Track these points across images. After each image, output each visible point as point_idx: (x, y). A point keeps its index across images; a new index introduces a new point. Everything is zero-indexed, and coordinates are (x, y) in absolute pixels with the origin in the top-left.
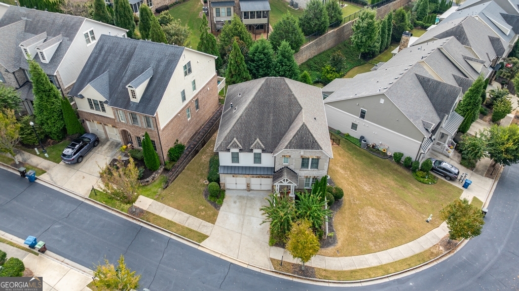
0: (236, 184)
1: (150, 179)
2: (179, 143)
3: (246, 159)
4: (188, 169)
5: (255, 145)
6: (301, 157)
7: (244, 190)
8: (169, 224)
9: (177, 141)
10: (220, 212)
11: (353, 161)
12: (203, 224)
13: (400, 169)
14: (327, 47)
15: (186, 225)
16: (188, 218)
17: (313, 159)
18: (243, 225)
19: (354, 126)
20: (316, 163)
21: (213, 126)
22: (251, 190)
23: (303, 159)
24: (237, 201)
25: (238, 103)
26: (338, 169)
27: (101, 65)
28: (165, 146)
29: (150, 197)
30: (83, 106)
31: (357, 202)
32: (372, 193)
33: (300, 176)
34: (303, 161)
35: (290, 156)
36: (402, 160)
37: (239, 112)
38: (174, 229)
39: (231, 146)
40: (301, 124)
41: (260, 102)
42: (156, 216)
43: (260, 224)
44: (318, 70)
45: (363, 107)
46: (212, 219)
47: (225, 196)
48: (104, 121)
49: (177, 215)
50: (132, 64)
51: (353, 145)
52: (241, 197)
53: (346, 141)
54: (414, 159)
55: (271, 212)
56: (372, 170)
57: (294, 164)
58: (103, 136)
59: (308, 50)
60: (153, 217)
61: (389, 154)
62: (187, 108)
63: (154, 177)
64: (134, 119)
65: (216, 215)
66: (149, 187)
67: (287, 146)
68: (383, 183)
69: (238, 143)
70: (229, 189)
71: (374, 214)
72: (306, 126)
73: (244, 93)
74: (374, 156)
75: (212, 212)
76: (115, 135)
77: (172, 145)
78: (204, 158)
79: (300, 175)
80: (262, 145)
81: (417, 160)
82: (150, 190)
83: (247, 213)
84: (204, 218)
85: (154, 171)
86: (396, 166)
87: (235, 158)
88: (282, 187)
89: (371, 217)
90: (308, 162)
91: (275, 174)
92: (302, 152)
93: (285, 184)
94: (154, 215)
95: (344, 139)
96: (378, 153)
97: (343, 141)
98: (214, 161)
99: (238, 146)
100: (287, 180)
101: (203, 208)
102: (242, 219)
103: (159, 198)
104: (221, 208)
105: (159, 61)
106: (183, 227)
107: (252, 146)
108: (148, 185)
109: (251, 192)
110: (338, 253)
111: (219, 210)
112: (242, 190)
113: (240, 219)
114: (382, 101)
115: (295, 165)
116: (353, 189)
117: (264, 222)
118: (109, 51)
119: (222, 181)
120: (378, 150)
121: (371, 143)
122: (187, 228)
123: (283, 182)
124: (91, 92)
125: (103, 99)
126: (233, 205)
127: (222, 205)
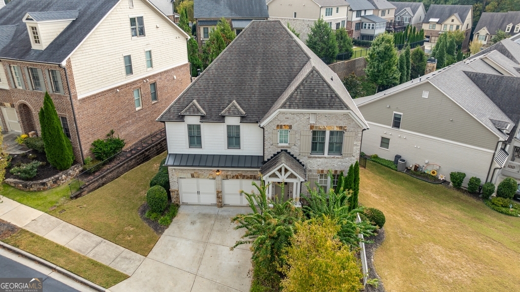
0: (198, 193)
1: (49, 181)
2: (115, 136)
4: (125, 178)
5: (230, 109)
6: (312, 127)
7: (212, 205)
8: (56, 252)
9: (112, 132)
10: (162, 237)
11: (389, 186)
12: (123, 255)
13: (464, 197)
15: (90, 256)
16: (98, 244)
17: (332, 133)
18: (201, 259)
19: (385, 142)
20: (338, 141)
22: (225, 205)
23: (314, 133)
24: (198, 221)
26: (369, 192)
28: (86, 131)
29: (40, 208)
31: (409, 236)
32: (430, 225)
33: (310, 171)
34: (314, 139)
35: (290, 127)
36: (463, 185)
38: (62, 261)
39: (186, 111)
40: (310, 69)
42: (38, 237)
43: (232, 249)
45: (397, 109)
46: (144, 249)
47: (178, 214)
49: (78, 239)
51: (386, 168)
52: (205, 216)
53: (374, 164)
54: (483, 181)
56: (422, 197)
57: (298, 143)
60: (31, 239)
61: (441, 177)
62: (134, 88)
63: (58, 179)
64: (36, 80)
65: (154, 241)
66: (44, 194)
67: (285, 103)
68: (443, 212)
69: (199, 107)
70: (187, 204)
71: (442, 254)
72: (317, 72)
74: (419, 181)
75: (147, 236)
76: (16, 124)
77: (101, 136)
79: (309, 167)
80: (241, 110)
81: (489, 180)
82: (45, 198)
83: (212, 240)
84: (129, 246)
85: (61, 170)
86: (457, 193)
87: (195, 138)
88: (276, 186)
89: (439, 258)
90: (324, 139)
91: (264, 164)
92: (313, 118)
93: (283, 178)
94: (33, 235)
95: (372, 162)
96: (423, 177)
97: (371, 163)
99: (198, 111)
100: (286, 170)
101: (132, 229)
102: (202, 249)
103: (55, 210)
104: (166, 231)
106: (82, 258)
107: (223, 112)
108: (44, 190)
109: (223, 209)
111: (161, 233)
112: (209, 205)
113: (198, 250)
114: (426, 95)
115: (300, 145)
116: (398, 218)
117: (238, 244)
119: (173, 187)
120: (424, 173)
121: (411, 165)
122: (89, 260)
123: (278, 174)
126: (188, 226)
127: (168, 227)
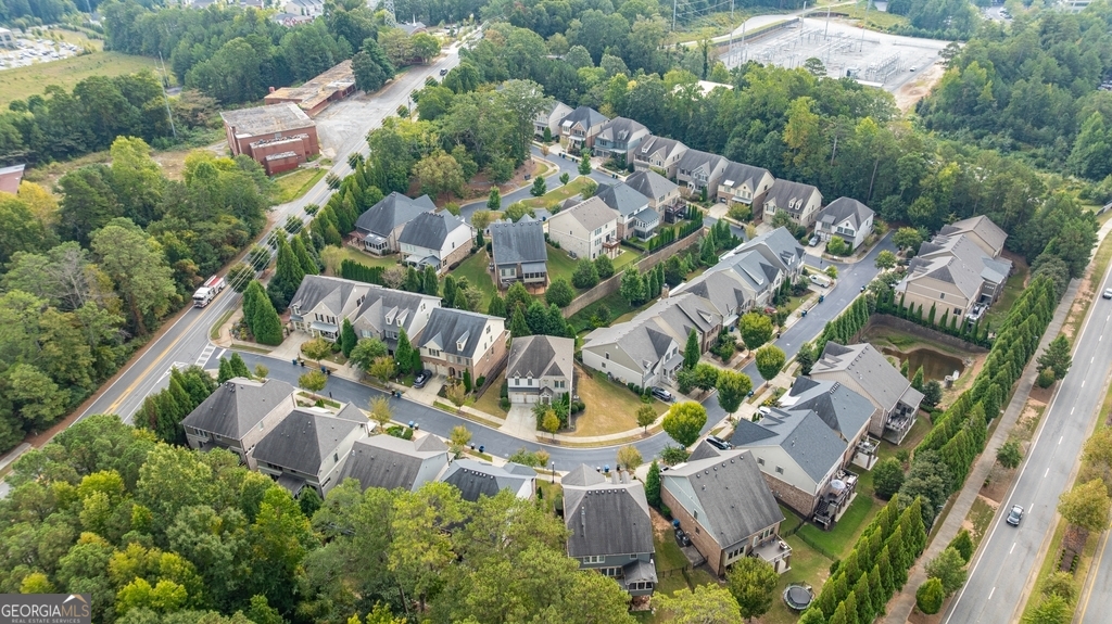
0: (518, 398)
3: (524, 383)
4: (488, 391)
5: (528, 374)
8: (480, 419)
9: (482, 374)
10: (508, 414)
12: (499, 419)
14: (599, 297)
15: (490, 420)
16: (491, 417)
17: (560, 382)
18: (521, 419)
19: (603, 365)
20: (563, 385)
21: (502, 365)
23: (555, 382)
24: (518, 409)
25: (519, 350)
27: (436, 328)
28: (475, 377)
29: (469, 405)
30: (424, 353)
32: (607, 407)
35: (548, 381)
36: (632, 387)
37: (520, 356)
38: (483, 422)
39: (514, 376)
40: (554, 361)
41: (532, 350)
42: (472, 415)
43: (532, 420)
44: (588, 319)
45: (607, 351)
46: (504, 417)
47: (511, 406)
48: (436, 362)
50: (456, 328)
51: (603, 378)
52: (520, 406)
54: (641, 387)
55: (536, 411)
58: (434, 372)
59: (579, 302)
61: (626, 384)
62: (487, 354)
63: (470, 395)
64: (459, 360)
65: (506, 415)
67: (546, 374)
69: (518, 374)
70: (514, 402)
71: (604, 418)
72: (556, 362)
73: (523, 344)
74: (615, 386)
75: (504, 414)
76: (443, 371)
77: (479, 377)
78: (497, 385)
79: (554, 391)
80: (532, 374)
81: (643, 387)
82: (468, 401)
83: (524, 415)
84: (499, 417)
85: (470, 391)
86: (628, 391)
87: (517, 382)
88: (544, 398)
89: (601, 420)
90: (558, 384)
91: (539, 391)
92: (555, 378)
96: (619, 383)
97: (596, 376)
98: (505, 386)
99: (518, 376)
100: (547, 395)
101: (498, 411)
103: (473, 407)
104: (509, 412)
105: (473, 327)
106: (488, 421)
107: (526, 375)
109: (527, 403)
110: (576, 435)
112: (521, 402)
114: (617, 347)
115: (551, 385)
116: (593, 404)
118: (440, 319)
119: (509, 397)
120: (619, 381)
121: (614, 377)
123: (545, 396)
124: (433, 344)
125: (439, 349)
126: (516, 410)
127: (509, 410)
